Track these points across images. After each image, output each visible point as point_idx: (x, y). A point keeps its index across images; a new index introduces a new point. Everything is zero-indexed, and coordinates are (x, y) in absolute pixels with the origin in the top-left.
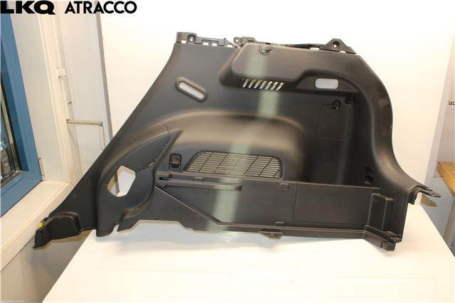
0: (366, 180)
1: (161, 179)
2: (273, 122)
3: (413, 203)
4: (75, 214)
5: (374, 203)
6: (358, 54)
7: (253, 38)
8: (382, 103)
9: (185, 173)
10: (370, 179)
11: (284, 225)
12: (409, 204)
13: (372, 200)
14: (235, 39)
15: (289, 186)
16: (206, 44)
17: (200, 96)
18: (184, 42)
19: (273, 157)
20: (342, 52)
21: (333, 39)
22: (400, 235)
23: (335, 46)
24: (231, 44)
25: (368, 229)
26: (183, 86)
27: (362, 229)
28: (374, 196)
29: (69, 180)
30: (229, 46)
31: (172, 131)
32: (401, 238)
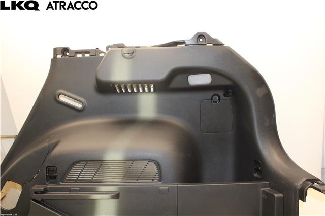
0: (255, 173)
1: (36, 193)
2: (153, 124)
3: (304, 200)
5: (263, 199)
6: (226, 45)
7: (123, 44)
8: (260, 92)
9: (62, 185)
10: (258, 171)
12: (300, 201)
13: (261, 195)
14: (107, 48)
15: (168, 189)
16: (79, 56)
17: (80, 106)
18: (59, 56)
19: (149, 161)
20: (208, 45)
21: (198, 33)
23: (201, 40)
24: (103, 53)
26: (63, 99)
28: (263, 190)
30: (101, 55)
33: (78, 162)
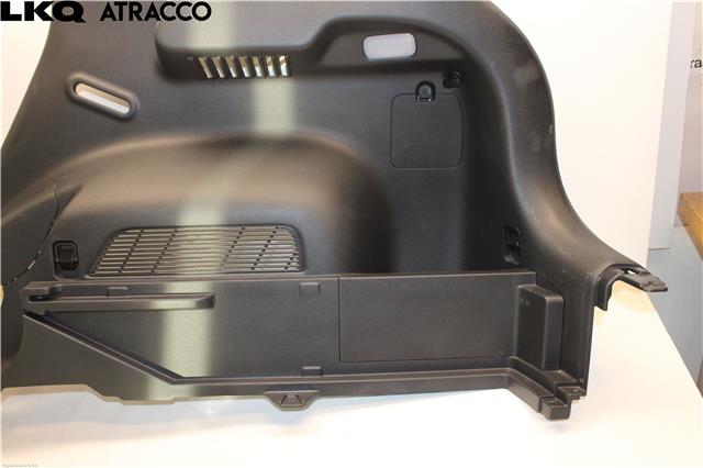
0: (508, 253)
2: (288, 147)
3: (604, 307)
5: (522, 306)
8: (523, 76)
10: (513, 249)
11: (321, 373)
12: (596, 308)
13: (518, 301)
15: (319, 285)
17: (123, 109)
19: (278, 225)
22: (582, 380)
25: (516, 365)
26: (84, 93)
27: (503, 364)
28: (521, 289)
32: (584, 386)
33: (123, 231)
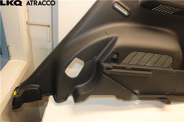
1: (107, 69)
4: (38, 86)
9: (120, 65)
17: (126, 13)
19: (170, 56)
29: (27, 60)
31: (111, 36)
